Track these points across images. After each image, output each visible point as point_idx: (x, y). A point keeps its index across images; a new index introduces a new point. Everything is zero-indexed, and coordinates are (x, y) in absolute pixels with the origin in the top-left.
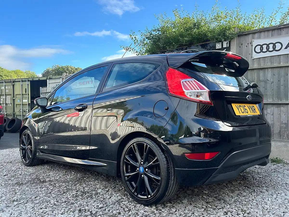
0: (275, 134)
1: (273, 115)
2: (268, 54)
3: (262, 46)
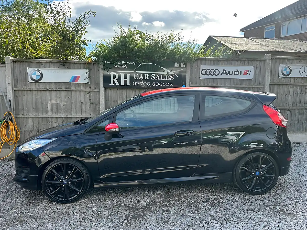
2: (210, 77)
3: (206, 70)
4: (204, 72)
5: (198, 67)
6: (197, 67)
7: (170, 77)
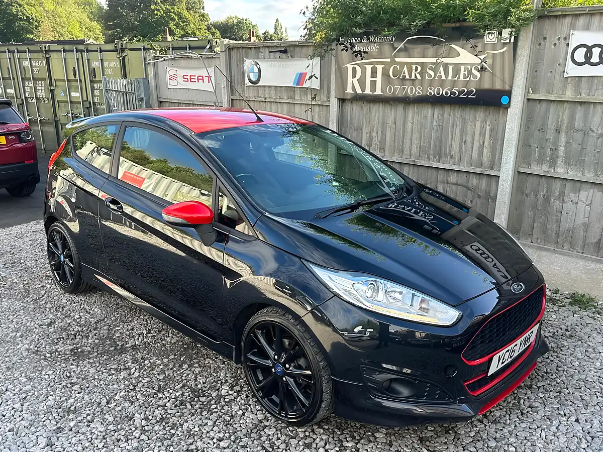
3: (590, 49)
4: (580, 55)
5: (562, 39)
6: (559, 39)
7: (470, 73)
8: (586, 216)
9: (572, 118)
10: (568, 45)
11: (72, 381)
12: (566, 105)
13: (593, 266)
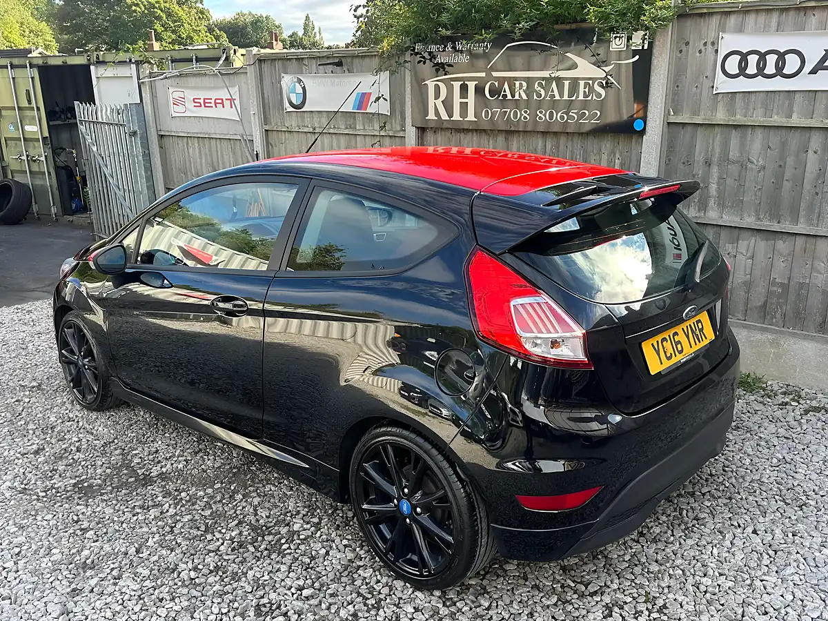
0: (751, 309)
1: (752, 258)
2: (760, 84)
4: (733, 65)
5: (709, 44)
6: (705, 44)
7: (591, 90)
8: (747, 273)
9: (725, 146)
10: (717, 51)
11: (82, 527)
12: (717, 130)
13: (758, 336)
